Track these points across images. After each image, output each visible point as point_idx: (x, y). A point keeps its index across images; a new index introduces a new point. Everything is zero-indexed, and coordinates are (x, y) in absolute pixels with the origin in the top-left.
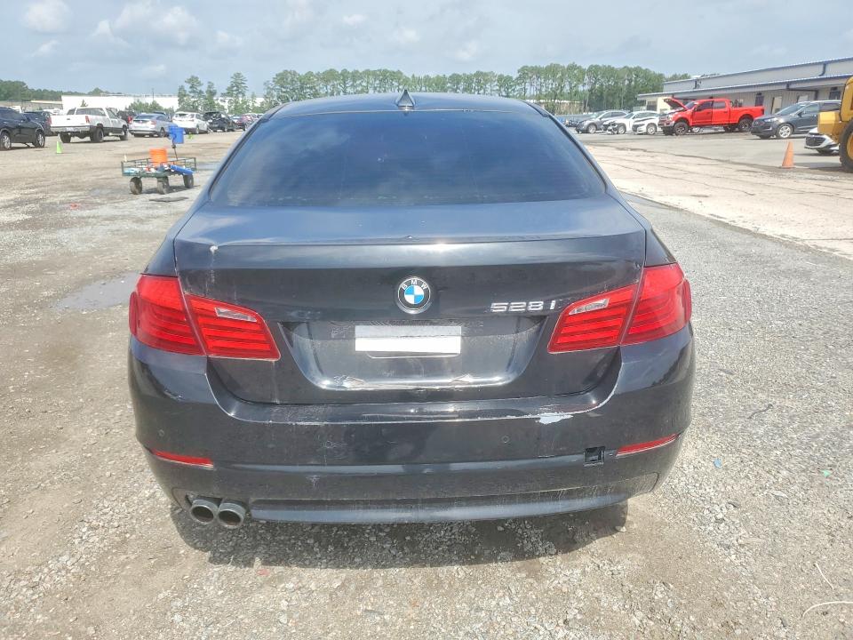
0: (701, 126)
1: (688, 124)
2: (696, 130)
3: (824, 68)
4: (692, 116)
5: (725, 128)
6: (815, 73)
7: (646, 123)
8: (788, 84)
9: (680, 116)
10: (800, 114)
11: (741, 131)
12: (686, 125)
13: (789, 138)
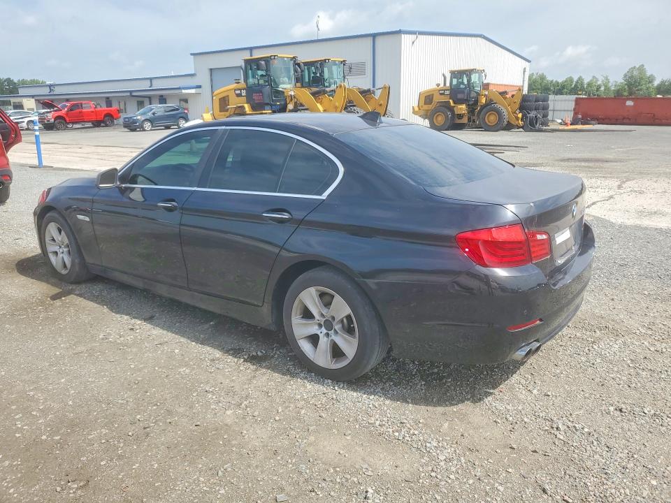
0: (73, 123)
1: (65, 121)
2: (70, 126)
3: (151, 82)
4: (67, 114)
5: (93, 124)
6: (145, 85)
7: (26, 120)
8: (131, 92)
9: (56, 115)
10: (154, 114)
11: (107, 126)
12: (63, 121)
13: (151, 130)
